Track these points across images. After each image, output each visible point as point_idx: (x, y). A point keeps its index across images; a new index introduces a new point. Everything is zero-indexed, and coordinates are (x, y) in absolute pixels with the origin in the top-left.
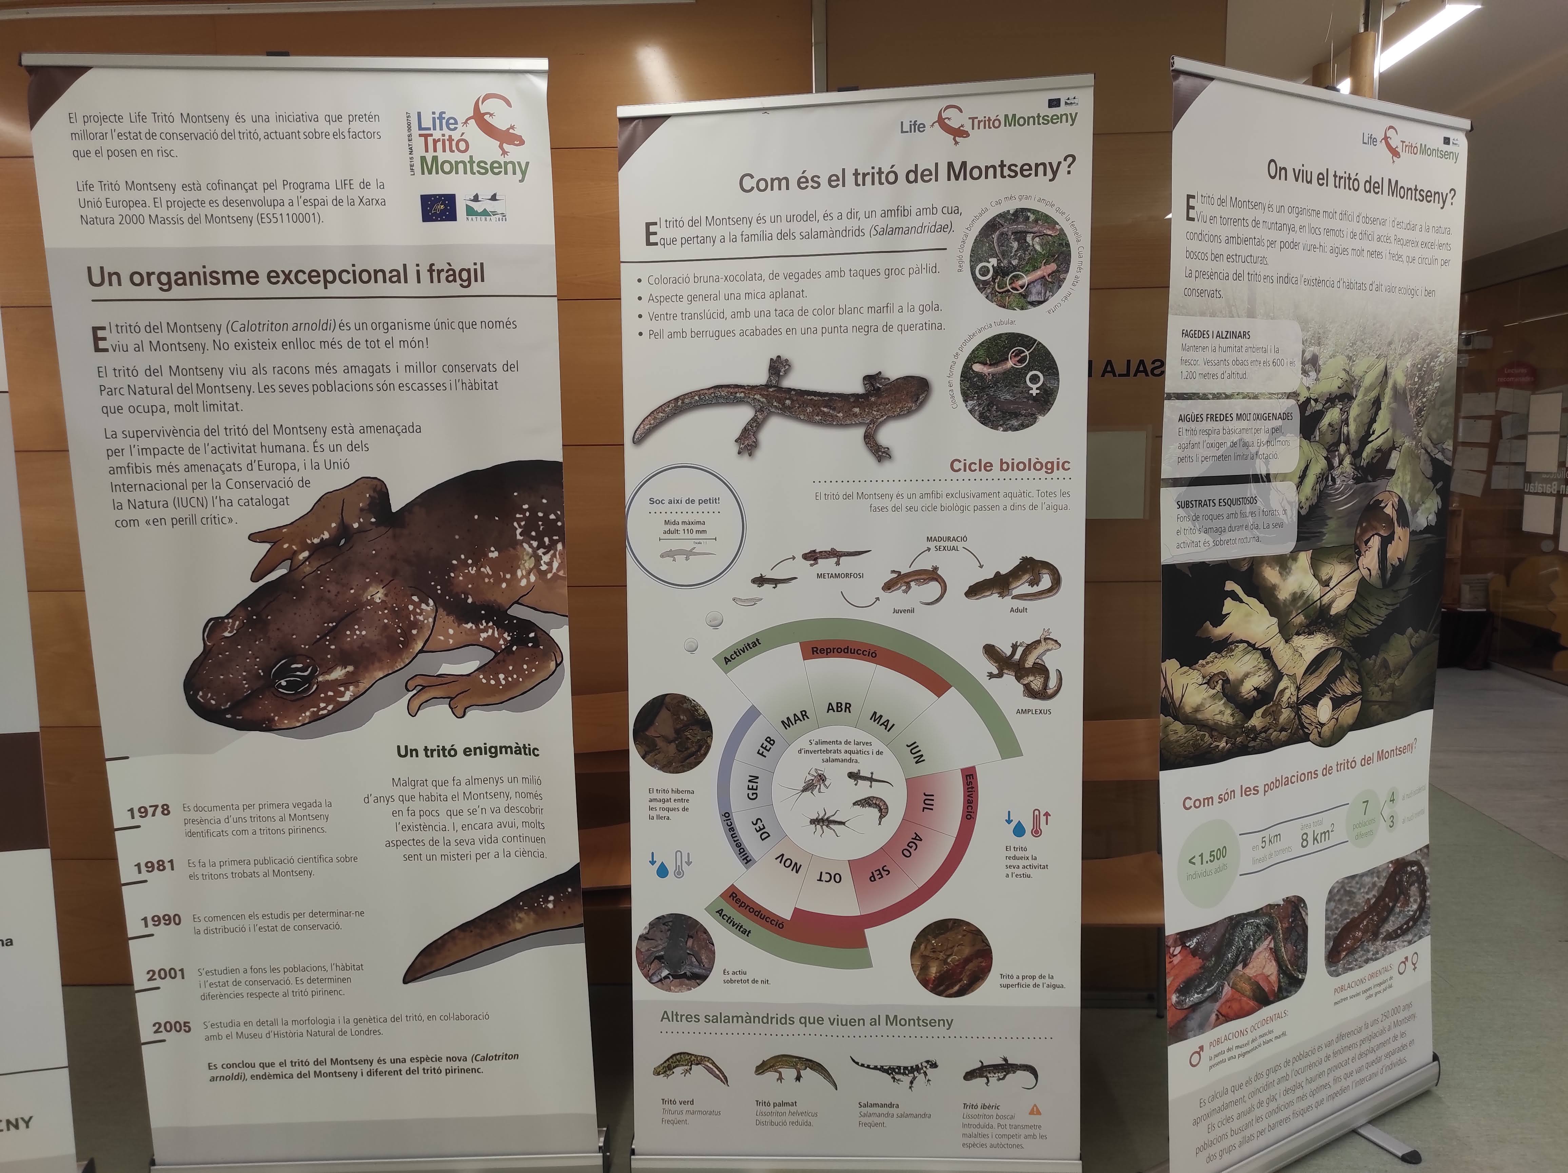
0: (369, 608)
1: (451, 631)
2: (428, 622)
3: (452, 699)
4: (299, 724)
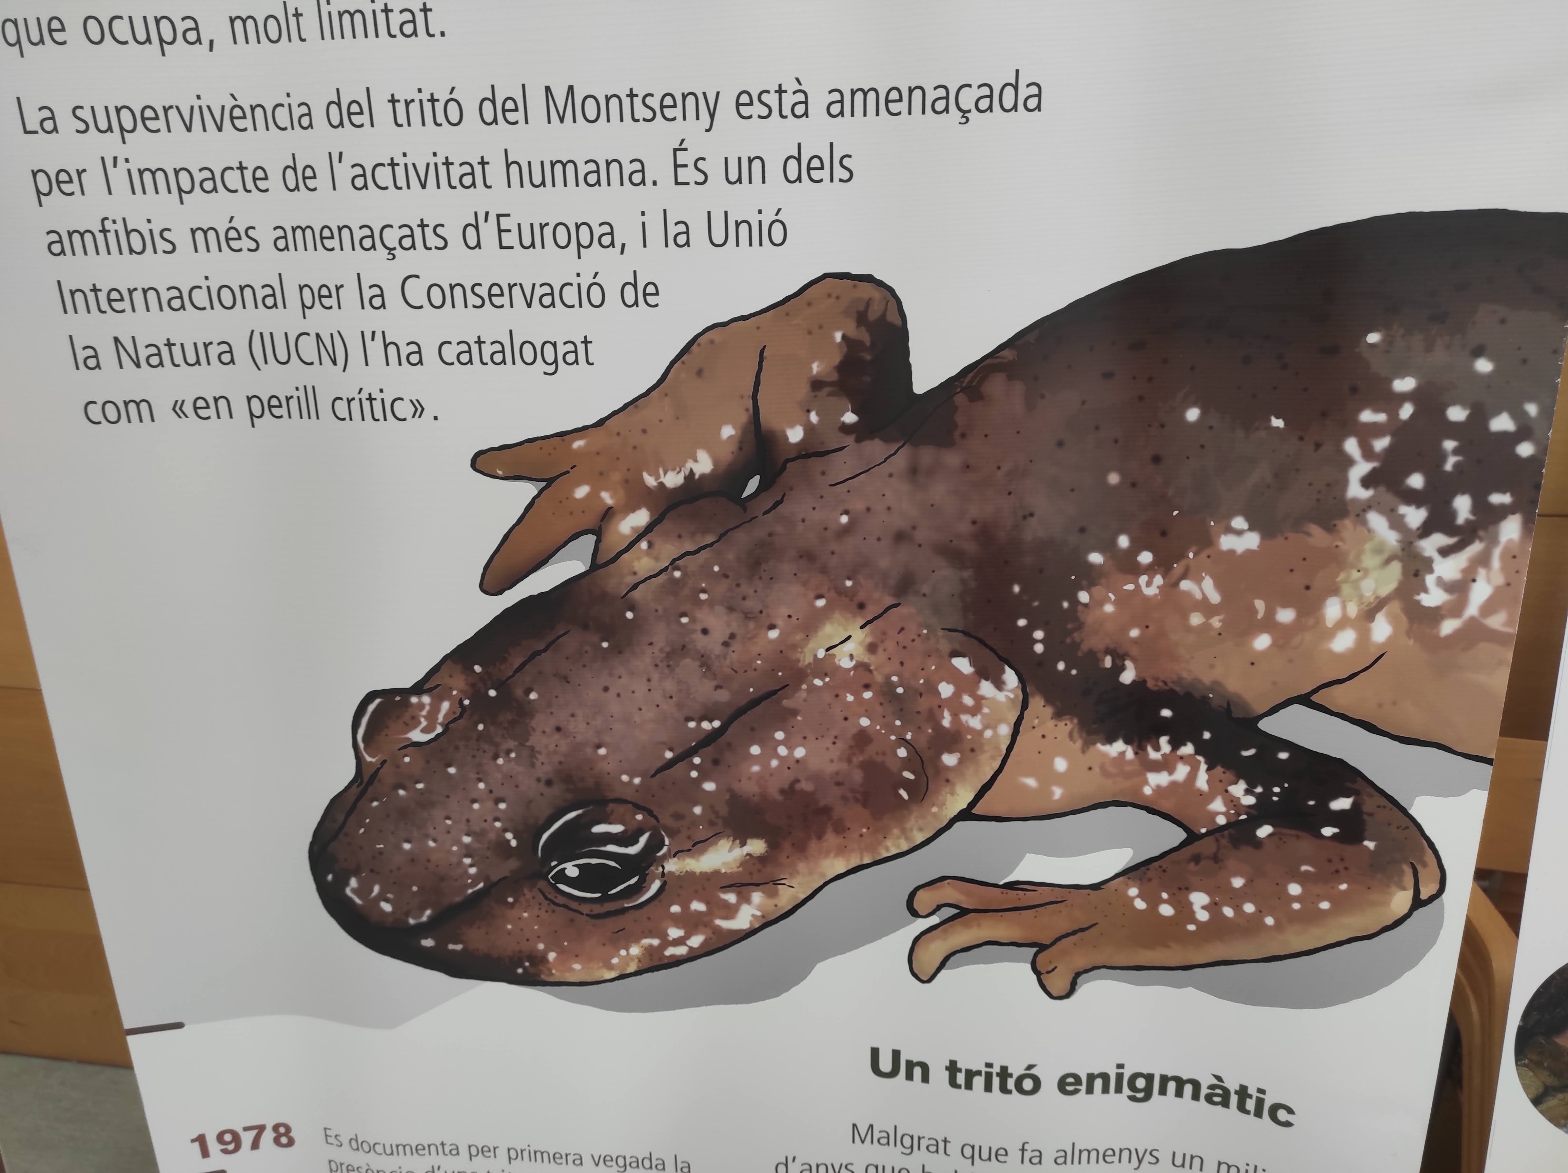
0: (818, 682)
1: (1061, 765)
2: (996, 735)
3: (1042, 948)
4: (613, 974)
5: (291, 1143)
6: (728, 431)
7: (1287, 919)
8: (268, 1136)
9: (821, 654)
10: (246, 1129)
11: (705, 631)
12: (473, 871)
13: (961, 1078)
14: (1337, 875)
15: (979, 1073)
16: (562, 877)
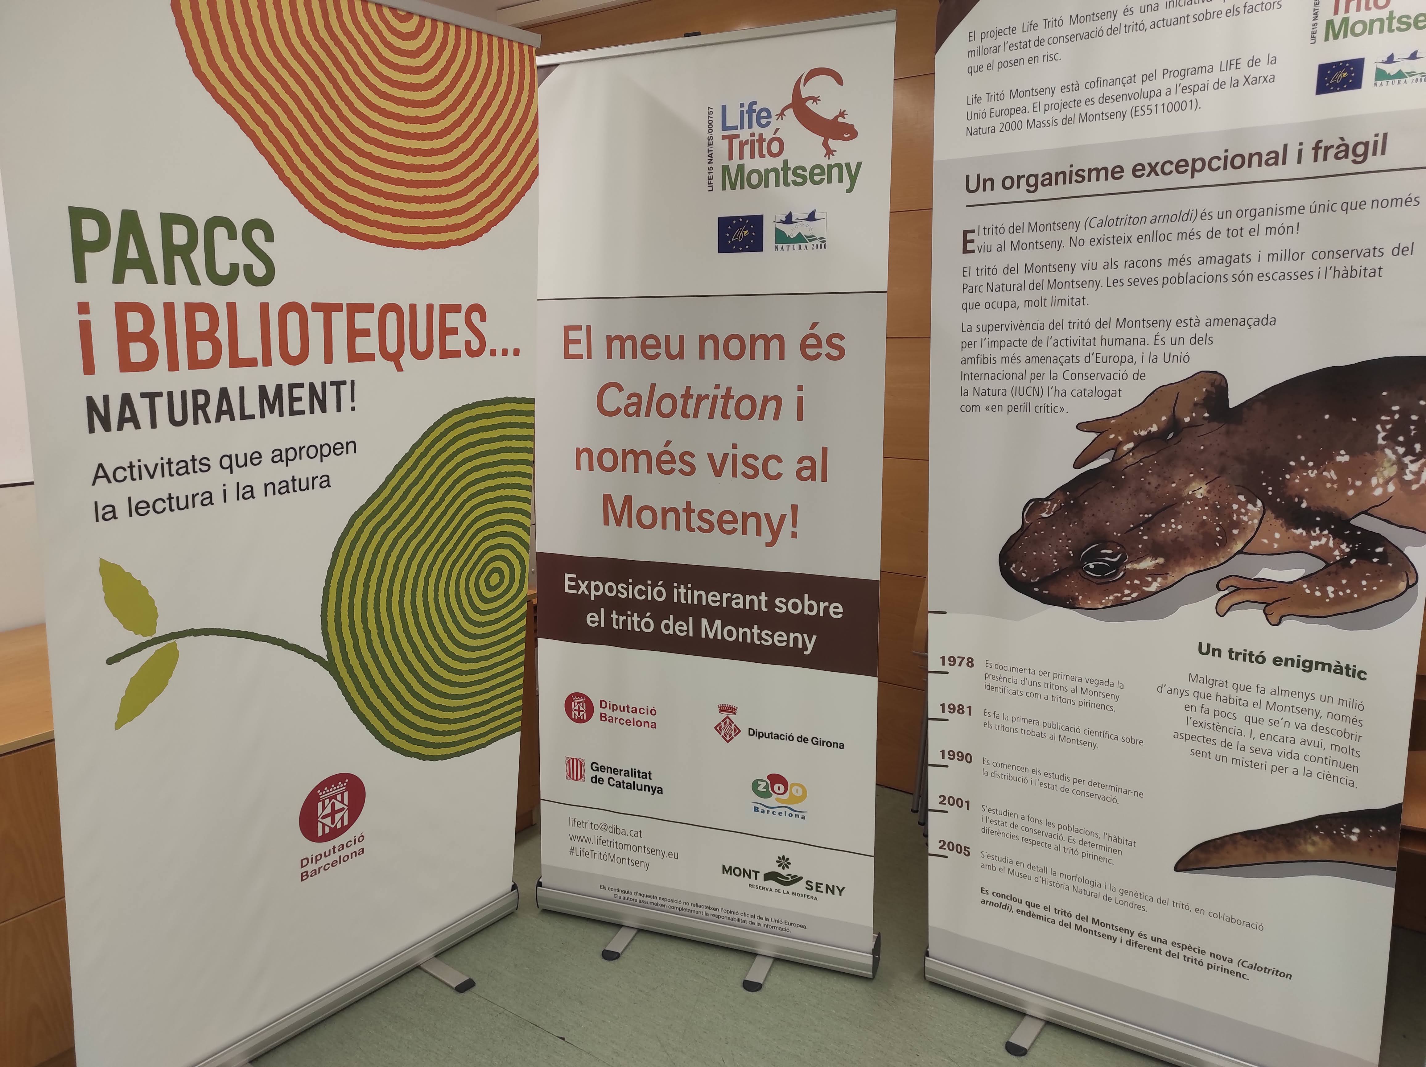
0: (1188, 503)
1: (1277, 536)
2: (1253, 523)
3: (1268, 605)
4: (1102, 606)
5: (972, 666)
6: (1164, 418)
7: (1362, 594)
8: (965, 661)
9: (1190, 493)
10: (958, 657)
11: (1149, 483)
12: (1056, 564)
13: (1234, 656)
14: (1379, 577)
15: (1241, 653)
16: (1088, 568)
